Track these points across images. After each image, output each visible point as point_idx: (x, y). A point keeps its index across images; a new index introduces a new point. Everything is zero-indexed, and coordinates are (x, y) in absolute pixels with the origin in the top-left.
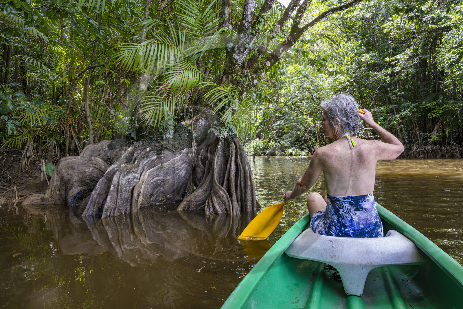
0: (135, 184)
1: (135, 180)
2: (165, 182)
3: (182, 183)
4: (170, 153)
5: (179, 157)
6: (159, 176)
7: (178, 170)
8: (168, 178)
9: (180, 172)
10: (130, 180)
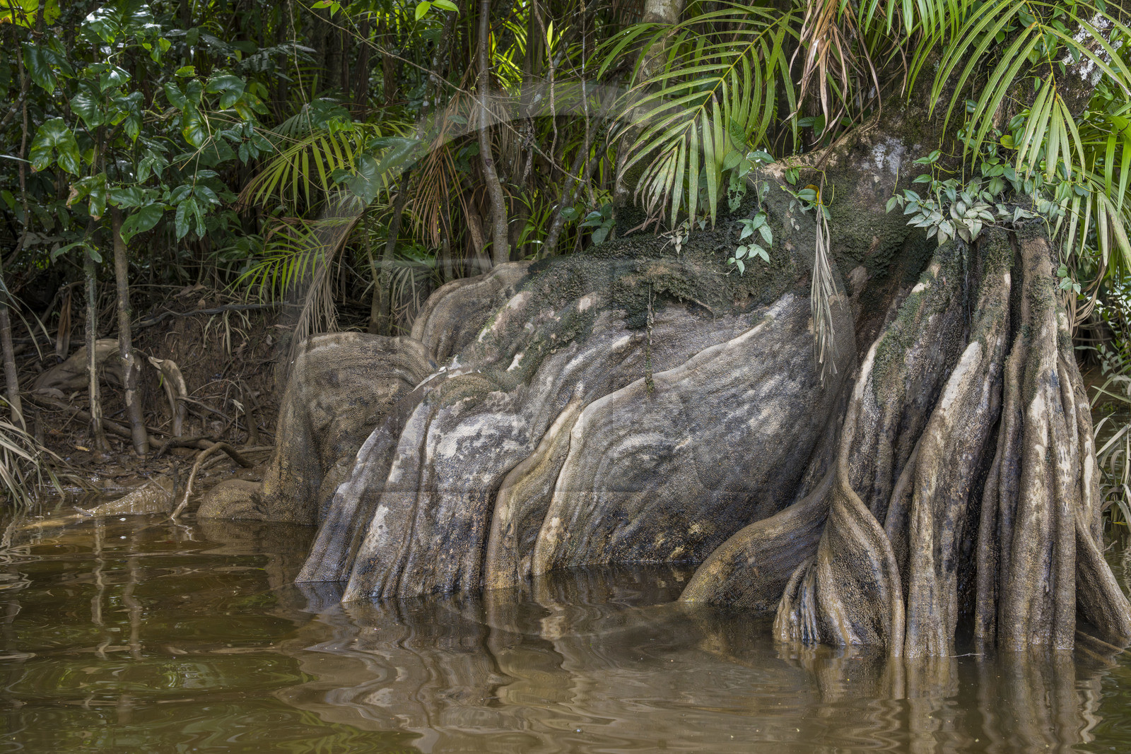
0: (508, 462)
1: (509, 445)
2: (676, 462)
3: (765, 468)
4: (693, 319)
5: (739, 340)
6: (647, 431)
7: (740, 404)
8: (688, 441)
9: (750, 413)
10: (477, 444)
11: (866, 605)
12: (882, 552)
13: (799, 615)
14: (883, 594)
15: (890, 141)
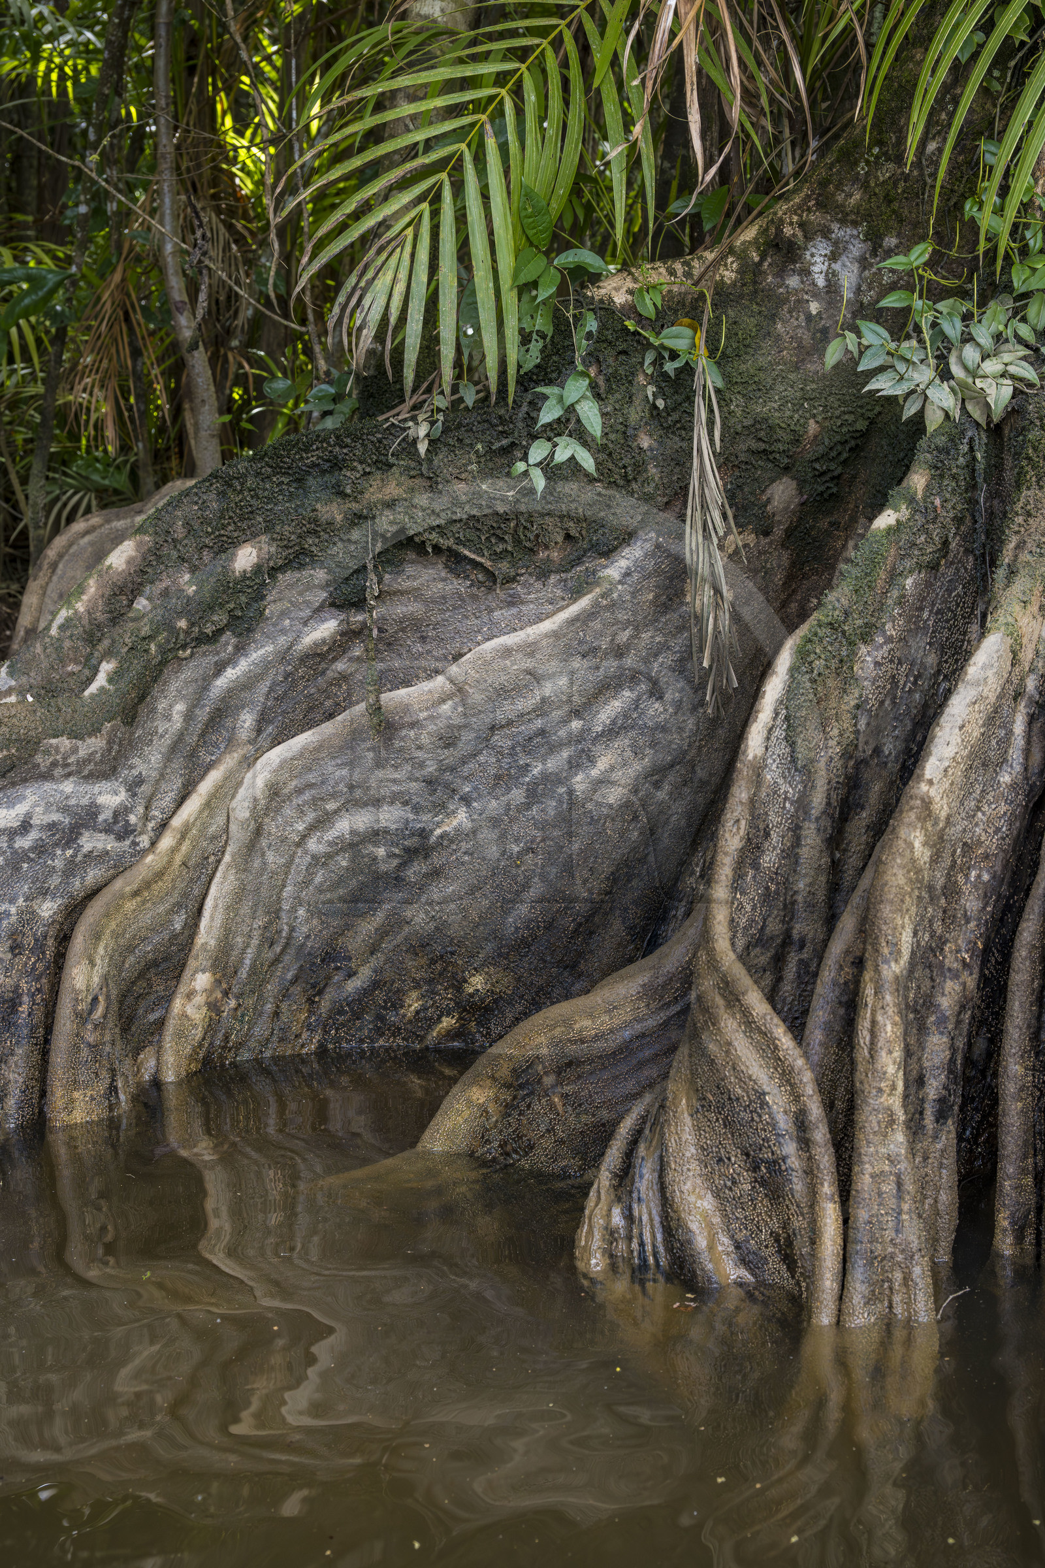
2: (437, 860)
3: (606, 868)
5: (547, 626)
7: (553, 749)
8: (461, 818)
9: (574, 765)
11: (763, 1205)
12: (796, 1097)
13: (629, 1218)
14: (798, 1185)
15: (838, 232)
